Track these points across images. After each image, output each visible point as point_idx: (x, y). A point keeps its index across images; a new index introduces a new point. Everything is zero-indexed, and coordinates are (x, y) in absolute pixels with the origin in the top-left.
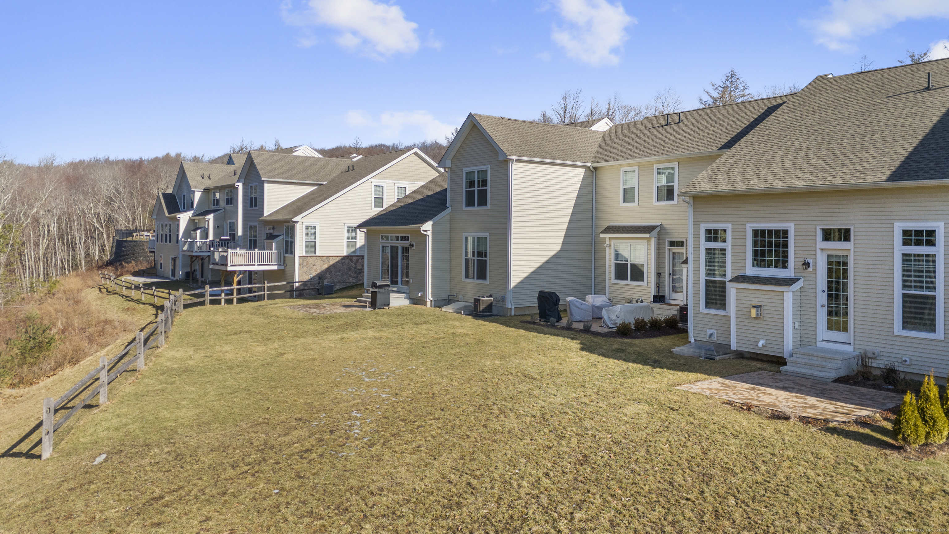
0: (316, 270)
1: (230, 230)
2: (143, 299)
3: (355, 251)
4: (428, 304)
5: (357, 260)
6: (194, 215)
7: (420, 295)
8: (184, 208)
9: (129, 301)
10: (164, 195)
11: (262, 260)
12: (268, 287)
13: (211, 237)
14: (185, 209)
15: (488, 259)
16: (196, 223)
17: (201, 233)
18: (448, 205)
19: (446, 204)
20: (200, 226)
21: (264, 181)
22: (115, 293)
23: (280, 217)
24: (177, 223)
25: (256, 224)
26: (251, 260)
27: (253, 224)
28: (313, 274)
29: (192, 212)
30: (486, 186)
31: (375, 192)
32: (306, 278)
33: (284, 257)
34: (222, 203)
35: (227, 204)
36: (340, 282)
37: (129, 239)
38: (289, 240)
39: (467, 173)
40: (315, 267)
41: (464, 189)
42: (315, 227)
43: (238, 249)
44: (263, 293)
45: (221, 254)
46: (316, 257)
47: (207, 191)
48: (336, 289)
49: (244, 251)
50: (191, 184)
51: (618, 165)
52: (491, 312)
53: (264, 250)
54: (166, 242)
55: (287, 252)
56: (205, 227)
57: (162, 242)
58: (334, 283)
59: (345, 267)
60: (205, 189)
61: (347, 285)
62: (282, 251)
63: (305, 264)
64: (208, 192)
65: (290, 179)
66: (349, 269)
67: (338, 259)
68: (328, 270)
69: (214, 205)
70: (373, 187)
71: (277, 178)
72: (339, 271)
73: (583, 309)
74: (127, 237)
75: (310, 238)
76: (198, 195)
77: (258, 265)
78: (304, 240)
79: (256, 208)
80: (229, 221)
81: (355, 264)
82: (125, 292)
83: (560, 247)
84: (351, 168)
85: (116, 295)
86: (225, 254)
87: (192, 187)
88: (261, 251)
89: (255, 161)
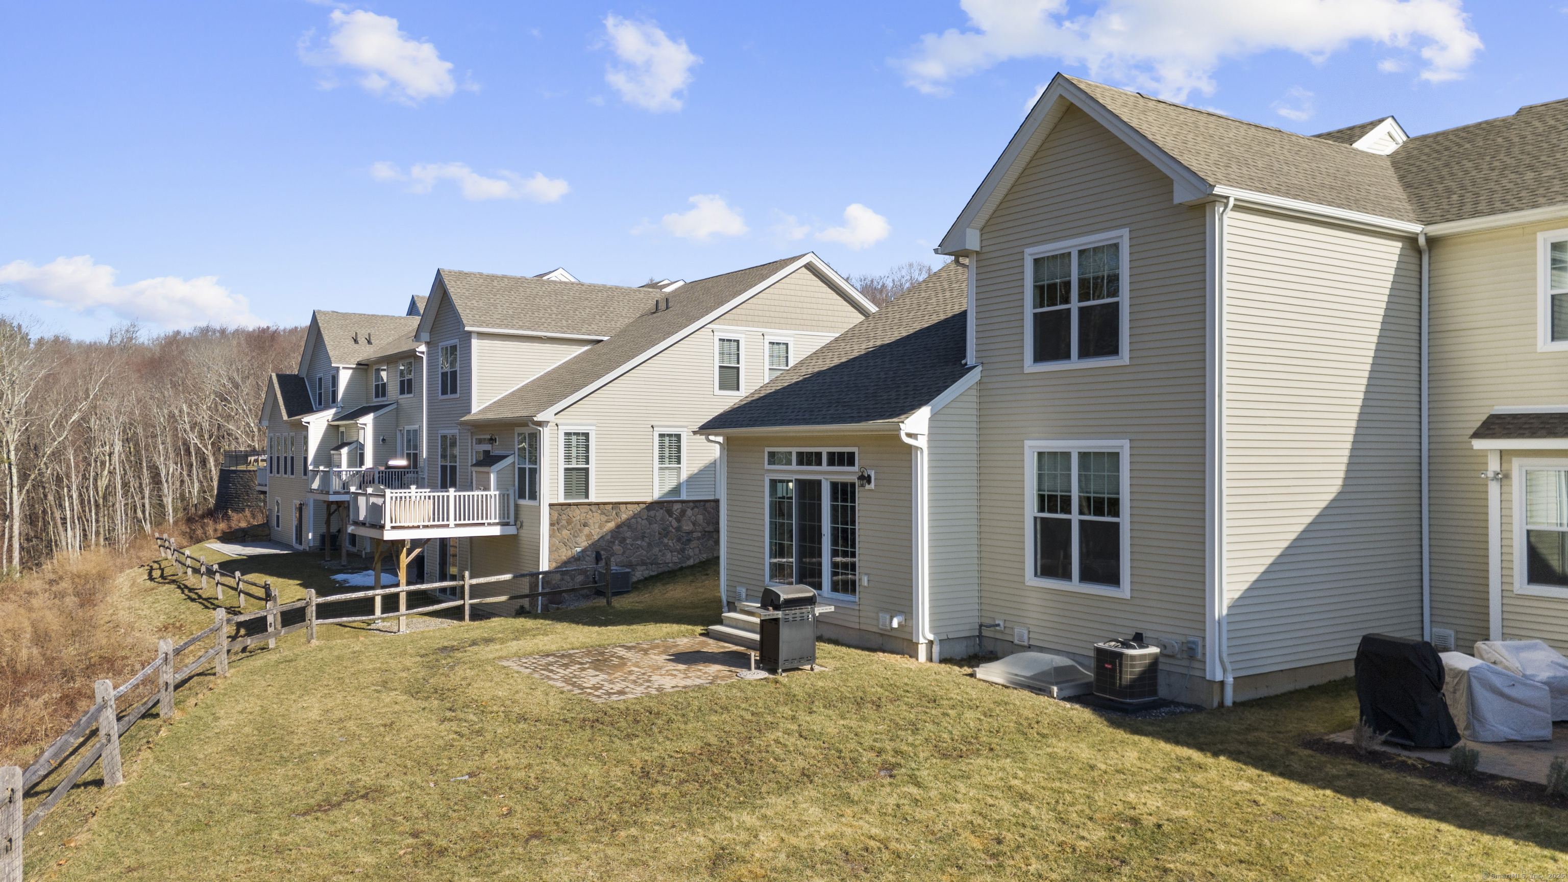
0: (589, 536)
1: (408, 448)
2: (220, 597)
3: (676, 490)
4: (922, 651)
5: (683, 512)
6: (337, 418)
7: (895, 624)
8: (320, 404)
9: (193, 600)
10: (282, 378)
11: (464, 515)
12: (471, 586)
13: (369, 463)
14: (323, 406)
15: (1125, 520)
16: (343, 433)
17: (349, 453)
18: (970, 359)
19: (964, 357)
20: (349, 440)
21: (470, 333)
22: (174, 581)
23: (507, 414)
24: (304, 433)
25: (455, 431)
26: (439, 514)
27: (449, 432)
28: (582, 544)
29: (333, 411)
30: (1115, 292)
31: (722, 354)
32: (565, 554)
33: (517, 506)
34: (393, 390)
35: (402, 392)
36: (643, 563)
37: (242, 468)
38: (527, 466)
39: (1036, 261)
40: (586, 530)
41: (1029, 310)
42: (586, 435)
43: (413, 487)
44: (460, 602)
45: (373, 500)
46: (590, 504)
47: (363, 367)
48: (635, 579)
49: (426, 492)
50: (331, 353)
51: (1522, 226)
52: (1154, 692)
53: (472, 490)
54: (286, 473)
55: (522, 495)
56: (357, 441)
57: (278, 473)
58: (630, 565)
59: (656, 527)
60: (359, 364)
61: (660, 570)
62: (511, 492)
63: (564, 522)
64: (366, 370)
65: (529, 329)
66: (665, 533)
67: (638, 508)
68: (617, 534)
69: (377, 396)
70: (717, 342)
71: (500, 326)
72: (643, 538)
73: (1519, 702)
74: (237, 465)
75: (574, 460)
76: (344, 377)
77: (457, 525)
78: (562, 466)
79: (453, 396)
80: (407, 428)
81: (678, 520)
82: (191, 580)
83: (1340, 482)
84: (662, 306)
85: (173, 586)
86: (379, 501)
87: (333, 359)
88: (462, 494)
89: (452, 290)
